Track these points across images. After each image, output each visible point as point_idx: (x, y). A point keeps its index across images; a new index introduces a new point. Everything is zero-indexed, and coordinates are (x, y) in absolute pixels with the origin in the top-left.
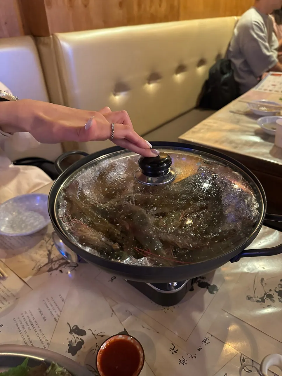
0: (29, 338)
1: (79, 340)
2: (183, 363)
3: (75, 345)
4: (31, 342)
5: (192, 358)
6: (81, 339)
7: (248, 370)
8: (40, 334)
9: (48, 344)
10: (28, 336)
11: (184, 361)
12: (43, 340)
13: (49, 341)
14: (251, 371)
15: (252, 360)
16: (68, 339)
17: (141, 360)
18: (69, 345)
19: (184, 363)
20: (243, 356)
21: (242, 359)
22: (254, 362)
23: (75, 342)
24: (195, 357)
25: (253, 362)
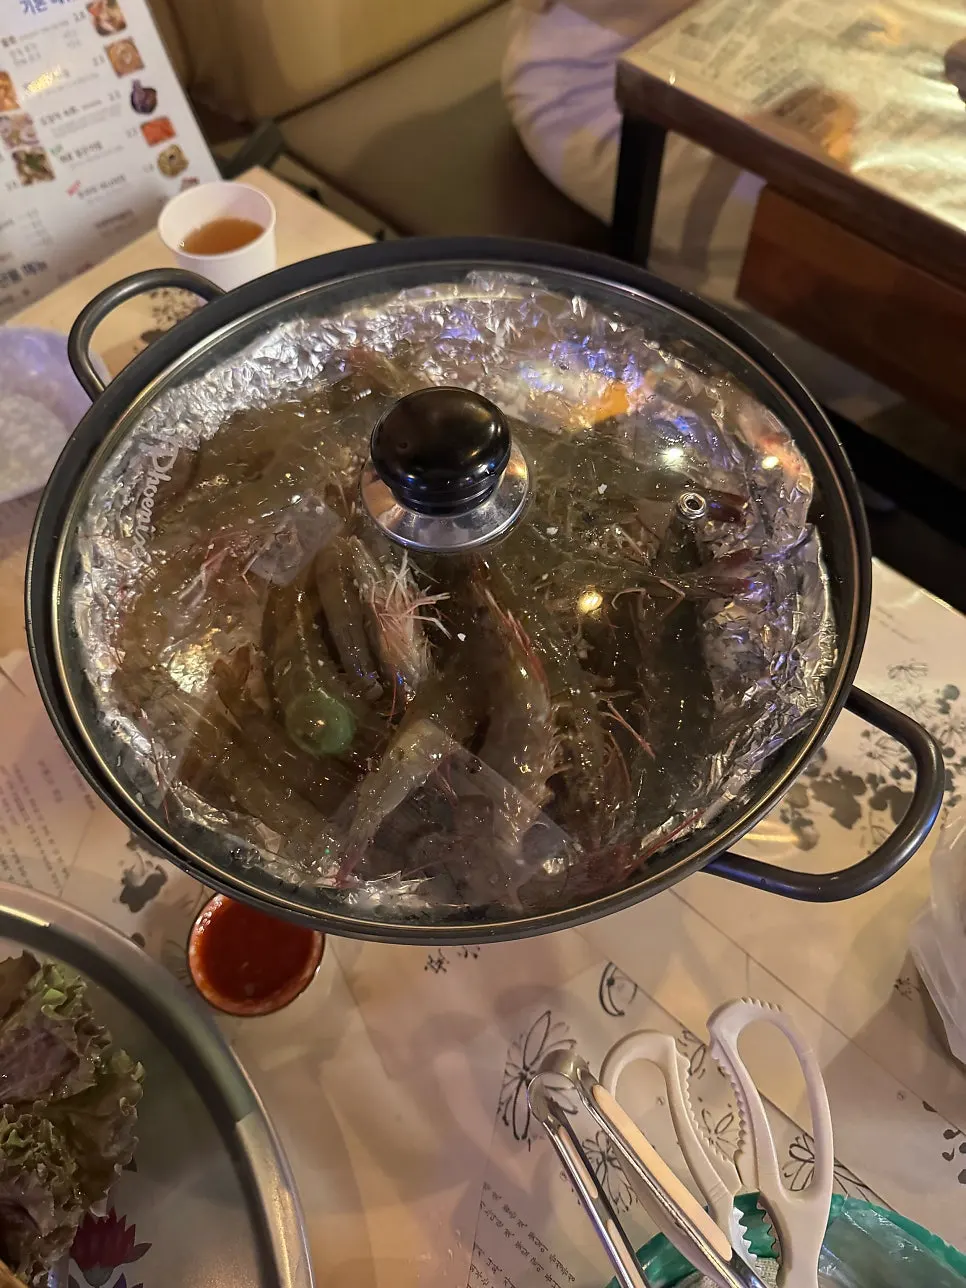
0: (13, 850)
1: (152, 871)
2: (436, 967)
3: (140, 882)
4: (18, 861)
5: (466, 956)
6: (158, 868)
7: (614, 1007)
8: (44, 840)
9: (65, 871)
10: (9, 842)
11: (440, 962)
12: (53, 859)
13: (68, 863)
14: (621, 1014)
15: (636, 986)
16: (122, 863)
17: (315, 953)
18: (123, 881)
19: (439, 967)
20: (612, 969)
21: (608, 976)
22: (639, 993)
23: (143, 875)
24: (476, 956)
25: (635, 990)
